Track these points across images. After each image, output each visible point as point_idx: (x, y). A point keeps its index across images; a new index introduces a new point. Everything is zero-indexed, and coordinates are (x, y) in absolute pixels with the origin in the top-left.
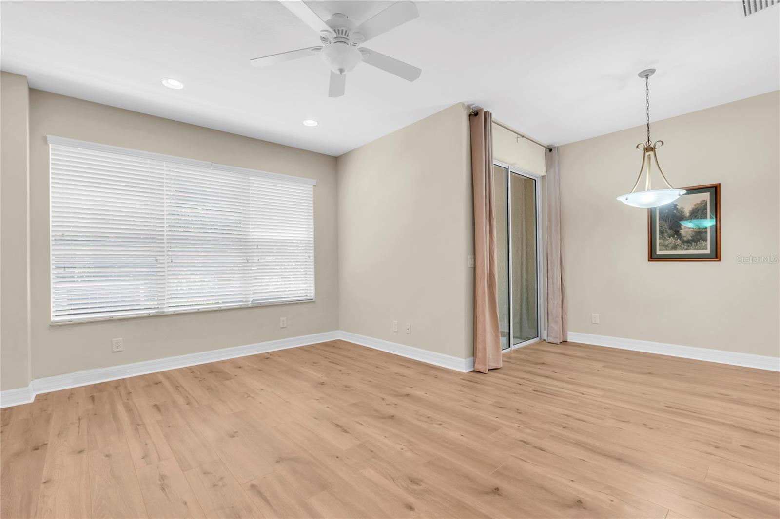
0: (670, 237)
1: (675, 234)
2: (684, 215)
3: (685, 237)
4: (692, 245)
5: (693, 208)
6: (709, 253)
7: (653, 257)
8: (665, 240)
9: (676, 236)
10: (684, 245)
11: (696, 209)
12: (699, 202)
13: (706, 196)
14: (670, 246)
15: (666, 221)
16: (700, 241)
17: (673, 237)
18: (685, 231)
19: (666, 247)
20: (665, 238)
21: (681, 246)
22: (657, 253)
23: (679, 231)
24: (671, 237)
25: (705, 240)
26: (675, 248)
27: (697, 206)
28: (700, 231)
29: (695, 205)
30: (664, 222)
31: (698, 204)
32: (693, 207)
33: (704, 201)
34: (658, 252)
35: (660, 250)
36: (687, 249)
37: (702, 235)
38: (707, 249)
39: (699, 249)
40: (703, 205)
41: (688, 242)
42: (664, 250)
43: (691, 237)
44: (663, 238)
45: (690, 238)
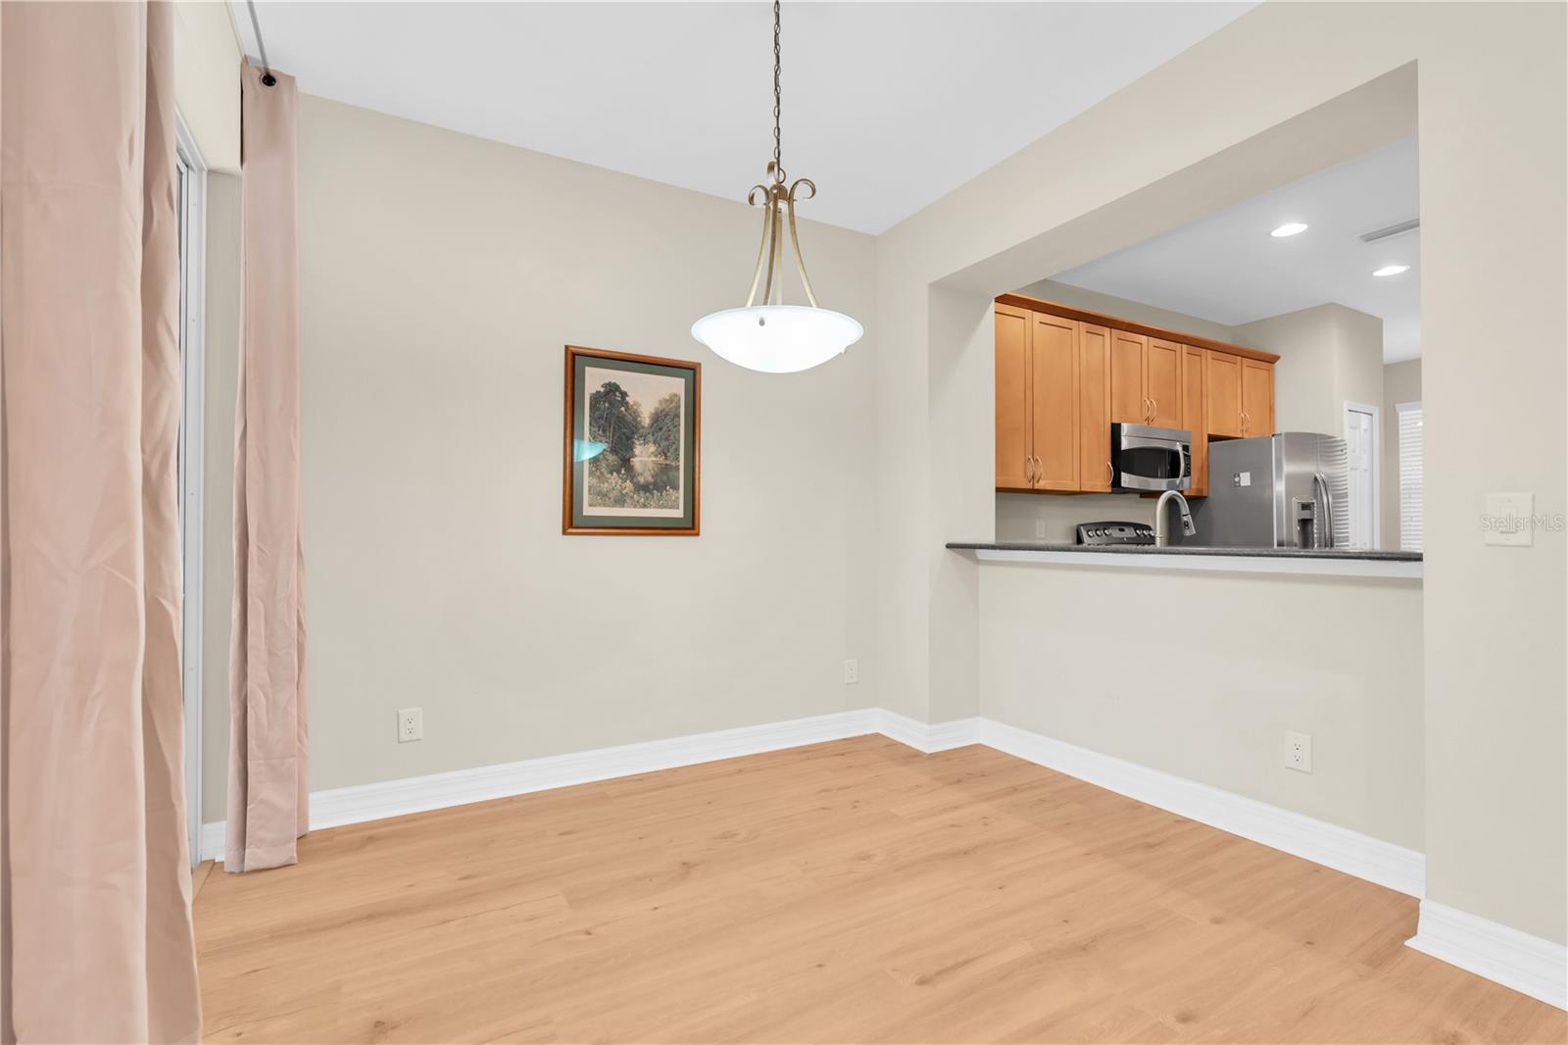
0: (612, 474)
1: (622, 466)
2: (640, 422)
3: (642, 475)
4: (652, 494)
5: (657, 408)
6: (682, 516)
7: (573, 521)
8: (601, 478)
9: (623, 472)
10: (638, 496)
11: (662, 411)
12: (668, 398)
13: (677, 385)
14: (612, 495)
15: (604, 431)
16: (668, 488)
17: (619, 472)
18: (641, 461)
19: (602, 497)
20: (602, 473)
21: (632, 497)
22: (585, 514)
23: (629, 460)
24: (615, 474)
25: (676, 488)
26: (620, 501)
27: (664, 406)
28: (667, 465)
29: (660, 402)
30: (600, 432)
31: (666, 401)
32: (657, 405)
33: (676, 395)
34: (588, 511)
35: (591, 505)
36: (644, 506)
37: (672, 474)
38: (678, 508)
39: (665, 507)
40: (674, 404)
41: (644, 488)
42: (600, 505)
43: (653, 476)
44: (598, 473)
45: (650, 479)
